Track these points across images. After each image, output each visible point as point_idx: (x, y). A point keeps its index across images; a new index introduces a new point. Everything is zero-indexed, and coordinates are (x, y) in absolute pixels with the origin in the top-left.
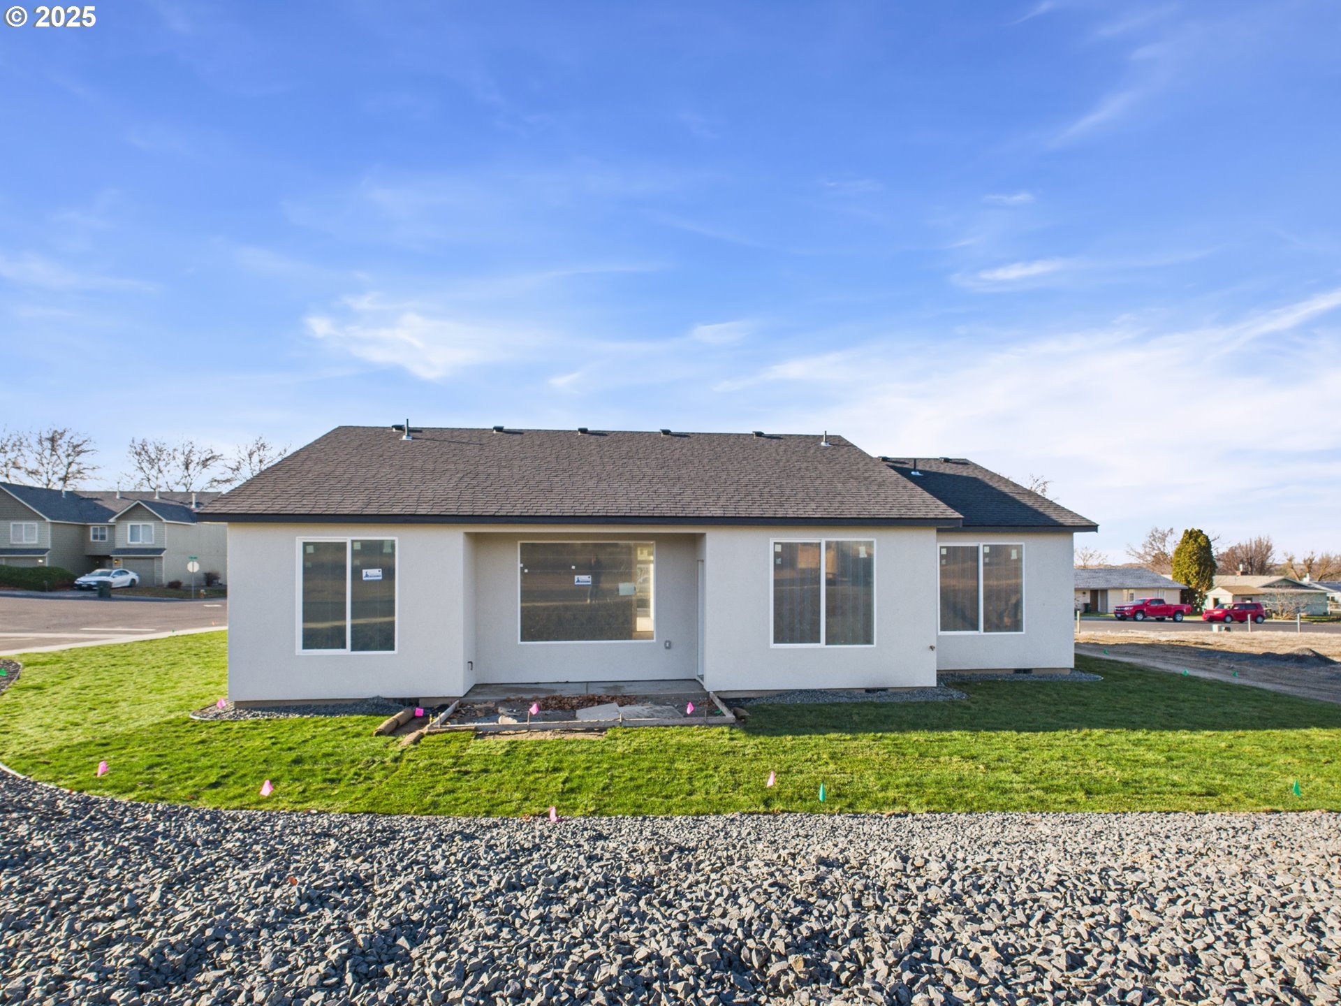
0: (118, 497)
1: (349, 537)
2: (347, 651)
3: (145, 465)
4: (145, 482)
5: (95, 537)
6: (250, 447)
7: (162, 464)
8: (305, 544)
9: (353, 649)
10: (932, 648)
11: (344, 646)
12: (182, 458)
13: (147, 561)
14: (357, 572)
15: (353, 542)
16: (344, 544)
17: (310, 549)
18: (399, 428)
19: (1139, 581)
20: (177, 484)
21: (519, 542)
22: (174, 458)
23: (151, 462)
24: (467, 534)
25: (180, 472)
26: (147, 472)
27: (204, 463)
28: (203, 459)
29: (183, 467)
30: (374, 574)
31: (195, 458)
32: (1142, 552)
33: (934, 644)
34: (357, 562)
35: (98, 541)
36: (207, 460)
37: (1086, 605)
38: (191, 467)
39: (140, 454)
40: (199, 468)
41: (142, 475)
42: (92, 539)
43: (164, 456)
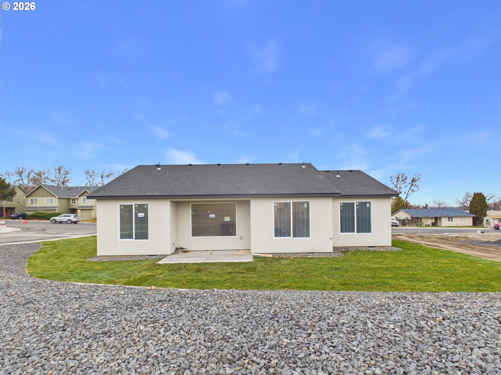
0: (80, 188)
1: (133, 203)
2: (133, 240)
3: (89, 177)
4: (89, 183)
5: (72, 203)
6: (123, 170)
7: (94, 177)
8: (121, 206)
9: (136, 239)
10: (331, 239)
11: (132, 238)
12: (101, 175)
13: (88, 211)
14: (136, 214)
15: (135, 204)
16: (132, 205)
17: (122, 207)
18: (157, 166)
19: (455, 213)
20: (99, 183)
21: (191, 204)
22: (98, 174)
23: (90, 176)
24: (171, 201)
25: (100, 179)
26: (89, 180)
27: (108, 176)
28: (107, 175)
29: (101, 178)
30: (141, 215)
31: (105, 174)
32: (462, 202)
33: (332, 237)
34: (137, 211)
35: (73, 203)
36: (109, 175)
37: (433, 223)
38: (104, 177)
39: (87, 174)
40: (107, 177)
41: (87, 181)
42: (71, 203)
43: (95, 174)
